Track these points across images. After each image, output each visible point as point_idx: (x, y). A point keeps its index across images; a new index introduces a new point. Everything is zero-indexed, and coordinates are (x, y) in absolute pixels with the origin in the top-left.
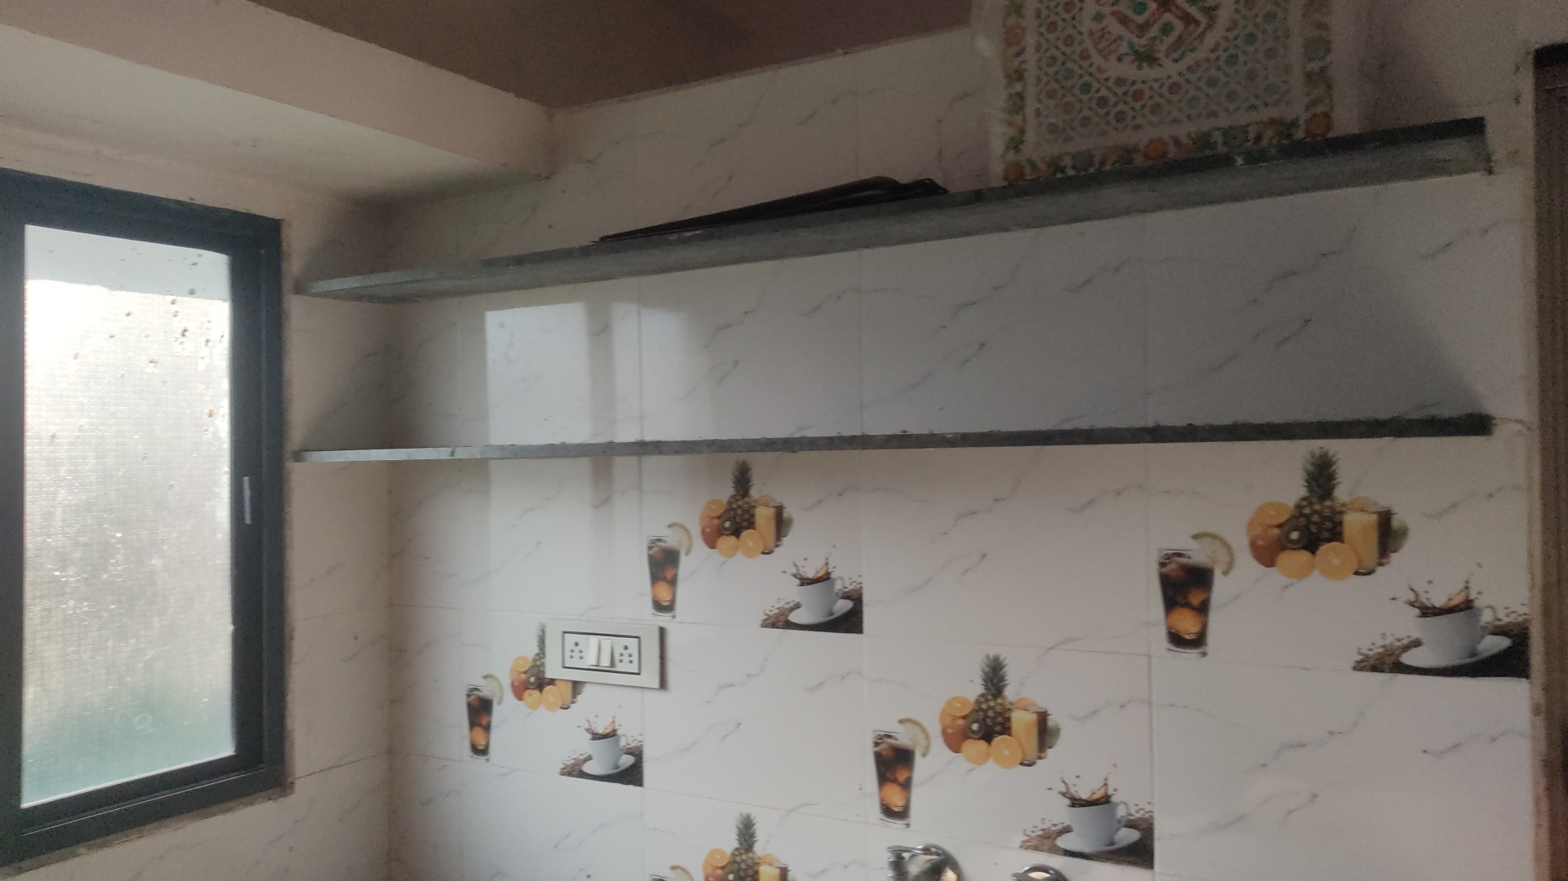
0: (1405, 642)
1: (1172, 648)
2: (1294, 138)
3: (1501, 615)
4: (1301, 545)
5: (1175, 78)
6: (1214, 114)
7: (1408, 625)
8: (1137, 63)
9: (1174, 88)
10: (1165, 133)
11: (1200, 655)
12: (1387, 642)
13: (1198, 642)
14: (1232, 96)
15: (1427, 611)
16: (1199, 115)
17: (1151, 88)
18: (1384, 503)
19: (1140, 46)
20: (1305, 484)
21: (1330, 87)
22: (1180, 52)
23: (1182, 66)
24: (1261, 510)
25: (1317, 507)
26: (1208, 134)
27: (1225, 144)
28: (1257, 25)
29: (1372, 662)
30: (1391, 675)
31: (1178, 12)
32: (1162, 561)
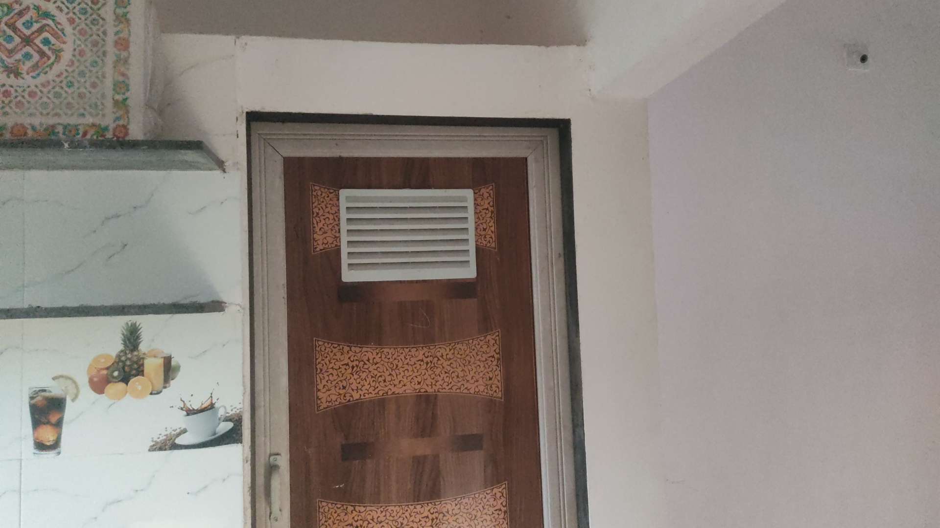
0: (178, 431)
1: (37, 452)
2: (107, 137)
3: (229, 410)
4: (120, 379)
5: (33, 88)
6: (57, 115)
7: (179, 421)
8: (6, 73)
9: (32, 94)
10: (26, 121)
11: (57, 454)
12: (168, 432)
13: (55, 446)
14: (69, 106)
15: (190, 412)
16: (48, 114)
17: (16, 91)
18: (167, 352)
19: (9, 63)
20: (123, 342)
21: (128, 112)
22: (37, 72)
23: (38, 81)
24: (96, 360)
25: (129, 356)
26: (53, 126)
27: (64, 134)
28: (86, 67)
29: (158, 446)
30: (169, 452)
31: (35, 47)
32: (32, 396)
